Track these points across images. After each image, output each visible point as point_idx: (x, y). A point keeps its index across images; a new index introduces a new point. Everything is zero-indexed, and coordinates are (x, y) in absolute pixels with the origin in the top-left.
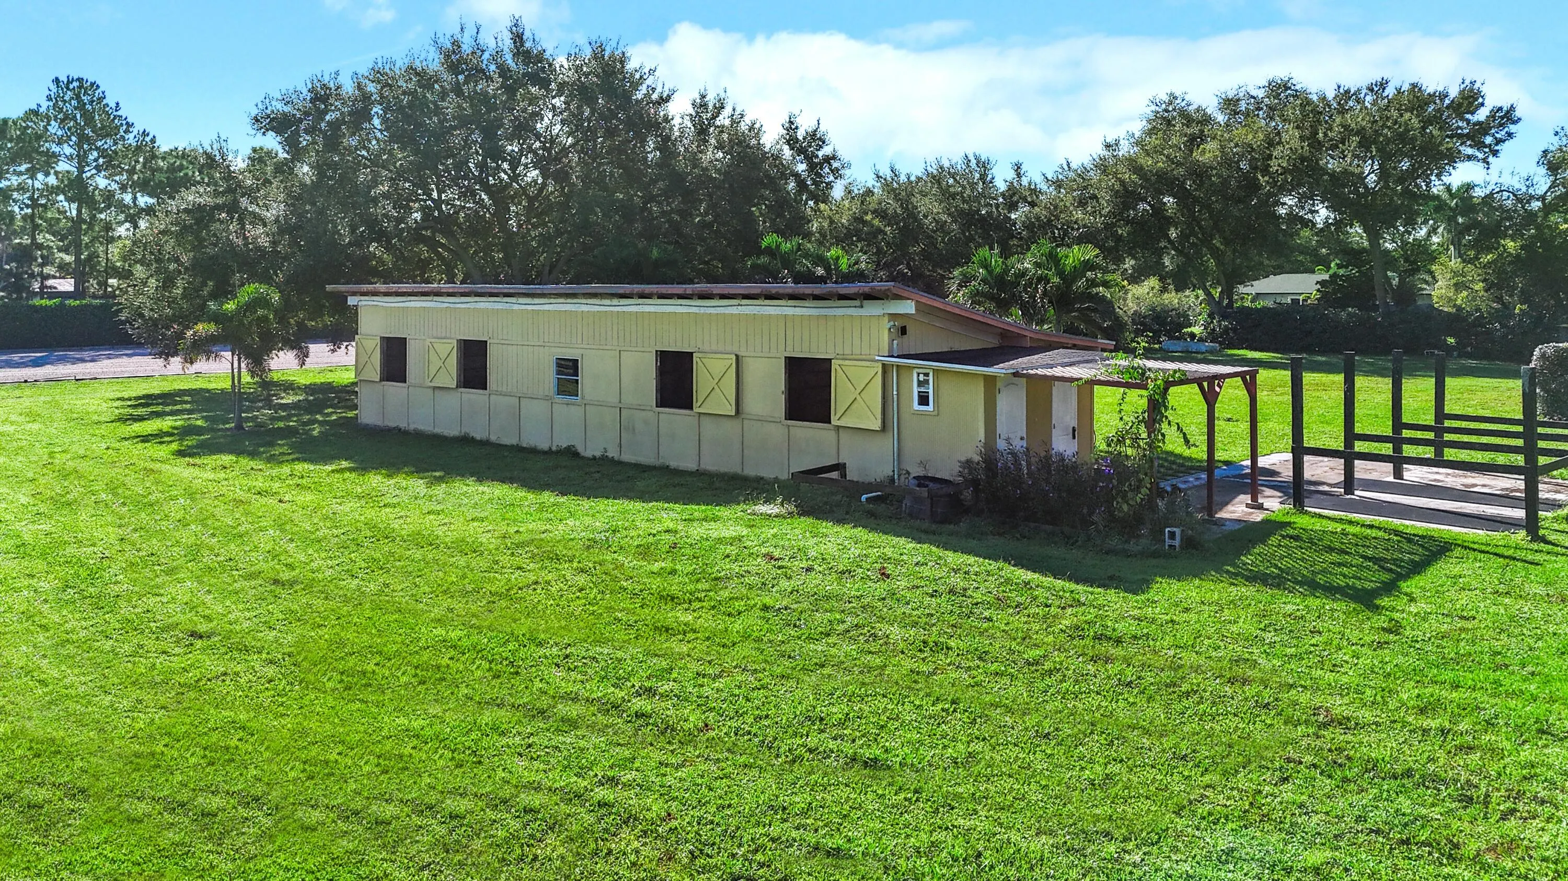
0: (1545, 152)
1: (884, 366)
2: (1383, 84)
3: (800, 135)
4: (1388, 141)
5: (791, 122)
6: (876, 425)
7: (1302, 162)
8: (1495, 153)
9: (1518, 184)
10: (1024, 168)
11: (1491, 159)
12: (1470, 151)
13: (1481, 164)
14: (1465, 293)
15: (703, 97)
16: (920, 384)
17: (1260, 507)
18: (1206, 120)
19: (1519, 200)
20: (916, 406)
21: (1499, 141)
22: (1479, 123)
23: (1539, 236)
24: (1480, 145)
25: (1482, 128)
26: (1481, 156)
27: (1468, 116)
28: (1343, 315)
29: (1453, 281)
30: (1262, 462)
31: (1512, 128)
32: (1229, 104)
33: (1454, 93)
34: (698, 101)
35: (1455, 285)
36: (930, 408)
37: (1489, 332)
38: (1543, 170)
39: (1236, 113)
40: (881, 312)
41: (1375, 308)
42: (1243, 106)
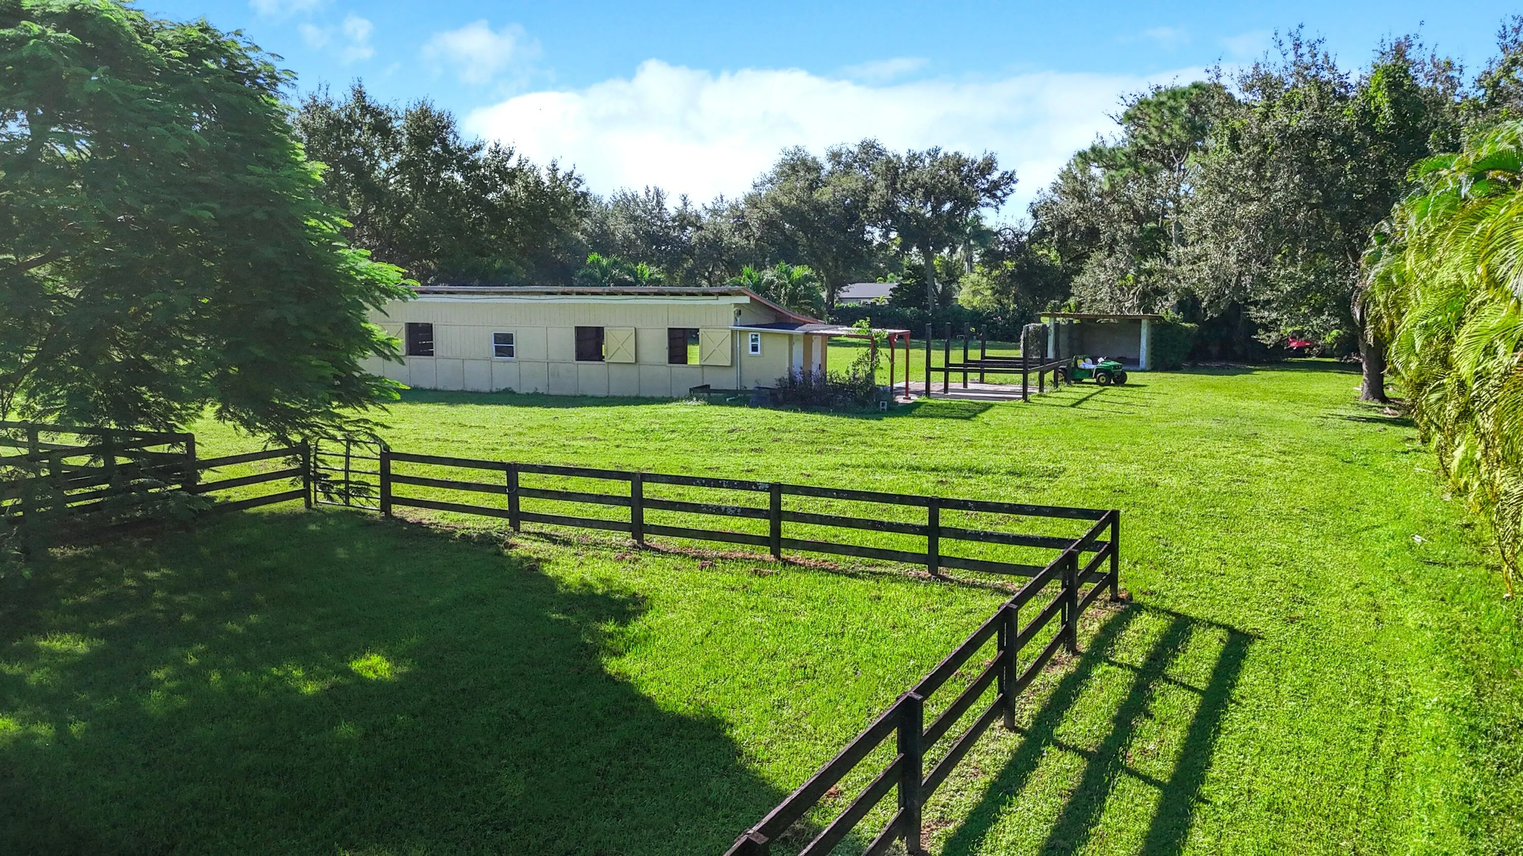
0: (1032, 204)
1: (732, 331)
2: (937, 151)
3: (560, 175)
4: (941, 193)
5: (554, 165)
6: (729, 364)
7: (888, 204)
8: (1002, 202)
9: (1015, 225)
10: (689, 199)
11: (1000, 206)
12: (988, 200)
13: (994, 210)
14: (979, 297)
15: (497, 145)
16: (753, 340)
17: (909, 399)
18: (818, 168)
19: (1016, 235)
20: (751, 352)
21: (1005, 195)
22: (993, 181)
23: (1026, 260)
24: (994, 196)
25: (996, 185)
26: (994, 204)
27: (988, 176)
28: (908, 312)
29: (973, 289)
30: (895, 385)
31: (1013, 186)
32: (835, 156)
33: (980, 159)
34: (493, 148)
35: (973, 292)
36: (759, 353)
37: (995, 323)
38: (1030, 215)
39: (839, 163)
40: (729, 303)
41: (926, 307)
42: (843, 159)
